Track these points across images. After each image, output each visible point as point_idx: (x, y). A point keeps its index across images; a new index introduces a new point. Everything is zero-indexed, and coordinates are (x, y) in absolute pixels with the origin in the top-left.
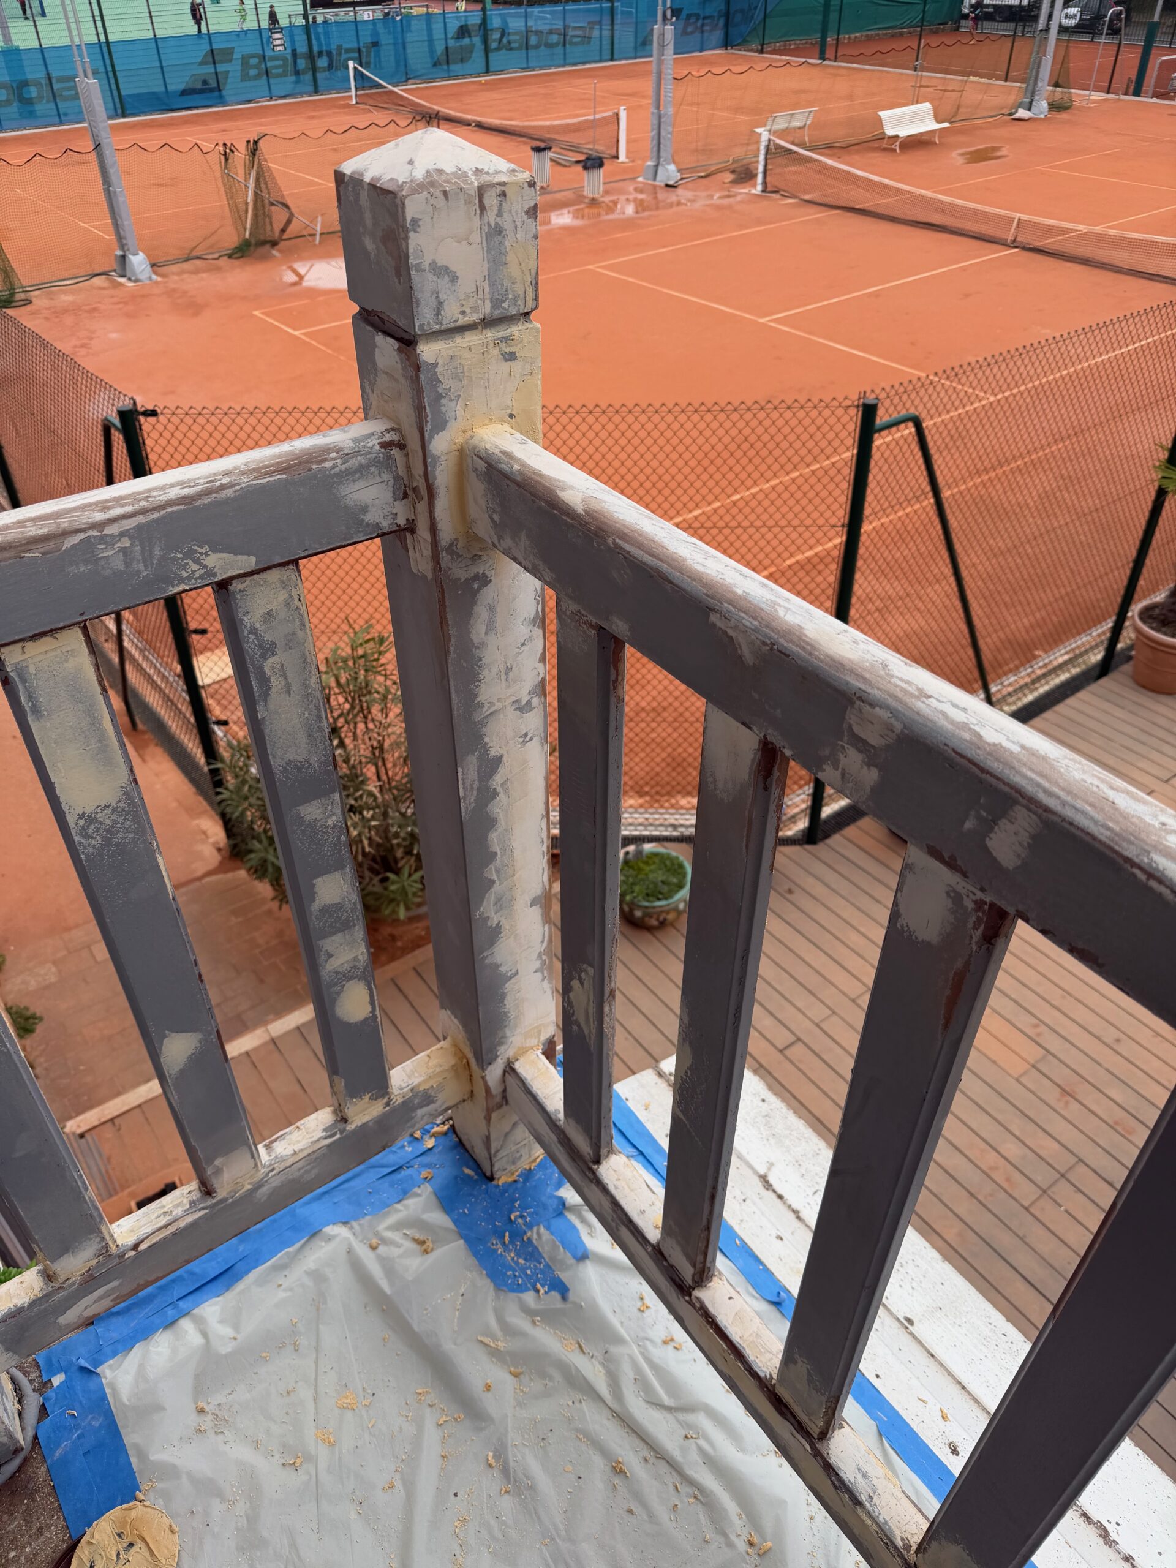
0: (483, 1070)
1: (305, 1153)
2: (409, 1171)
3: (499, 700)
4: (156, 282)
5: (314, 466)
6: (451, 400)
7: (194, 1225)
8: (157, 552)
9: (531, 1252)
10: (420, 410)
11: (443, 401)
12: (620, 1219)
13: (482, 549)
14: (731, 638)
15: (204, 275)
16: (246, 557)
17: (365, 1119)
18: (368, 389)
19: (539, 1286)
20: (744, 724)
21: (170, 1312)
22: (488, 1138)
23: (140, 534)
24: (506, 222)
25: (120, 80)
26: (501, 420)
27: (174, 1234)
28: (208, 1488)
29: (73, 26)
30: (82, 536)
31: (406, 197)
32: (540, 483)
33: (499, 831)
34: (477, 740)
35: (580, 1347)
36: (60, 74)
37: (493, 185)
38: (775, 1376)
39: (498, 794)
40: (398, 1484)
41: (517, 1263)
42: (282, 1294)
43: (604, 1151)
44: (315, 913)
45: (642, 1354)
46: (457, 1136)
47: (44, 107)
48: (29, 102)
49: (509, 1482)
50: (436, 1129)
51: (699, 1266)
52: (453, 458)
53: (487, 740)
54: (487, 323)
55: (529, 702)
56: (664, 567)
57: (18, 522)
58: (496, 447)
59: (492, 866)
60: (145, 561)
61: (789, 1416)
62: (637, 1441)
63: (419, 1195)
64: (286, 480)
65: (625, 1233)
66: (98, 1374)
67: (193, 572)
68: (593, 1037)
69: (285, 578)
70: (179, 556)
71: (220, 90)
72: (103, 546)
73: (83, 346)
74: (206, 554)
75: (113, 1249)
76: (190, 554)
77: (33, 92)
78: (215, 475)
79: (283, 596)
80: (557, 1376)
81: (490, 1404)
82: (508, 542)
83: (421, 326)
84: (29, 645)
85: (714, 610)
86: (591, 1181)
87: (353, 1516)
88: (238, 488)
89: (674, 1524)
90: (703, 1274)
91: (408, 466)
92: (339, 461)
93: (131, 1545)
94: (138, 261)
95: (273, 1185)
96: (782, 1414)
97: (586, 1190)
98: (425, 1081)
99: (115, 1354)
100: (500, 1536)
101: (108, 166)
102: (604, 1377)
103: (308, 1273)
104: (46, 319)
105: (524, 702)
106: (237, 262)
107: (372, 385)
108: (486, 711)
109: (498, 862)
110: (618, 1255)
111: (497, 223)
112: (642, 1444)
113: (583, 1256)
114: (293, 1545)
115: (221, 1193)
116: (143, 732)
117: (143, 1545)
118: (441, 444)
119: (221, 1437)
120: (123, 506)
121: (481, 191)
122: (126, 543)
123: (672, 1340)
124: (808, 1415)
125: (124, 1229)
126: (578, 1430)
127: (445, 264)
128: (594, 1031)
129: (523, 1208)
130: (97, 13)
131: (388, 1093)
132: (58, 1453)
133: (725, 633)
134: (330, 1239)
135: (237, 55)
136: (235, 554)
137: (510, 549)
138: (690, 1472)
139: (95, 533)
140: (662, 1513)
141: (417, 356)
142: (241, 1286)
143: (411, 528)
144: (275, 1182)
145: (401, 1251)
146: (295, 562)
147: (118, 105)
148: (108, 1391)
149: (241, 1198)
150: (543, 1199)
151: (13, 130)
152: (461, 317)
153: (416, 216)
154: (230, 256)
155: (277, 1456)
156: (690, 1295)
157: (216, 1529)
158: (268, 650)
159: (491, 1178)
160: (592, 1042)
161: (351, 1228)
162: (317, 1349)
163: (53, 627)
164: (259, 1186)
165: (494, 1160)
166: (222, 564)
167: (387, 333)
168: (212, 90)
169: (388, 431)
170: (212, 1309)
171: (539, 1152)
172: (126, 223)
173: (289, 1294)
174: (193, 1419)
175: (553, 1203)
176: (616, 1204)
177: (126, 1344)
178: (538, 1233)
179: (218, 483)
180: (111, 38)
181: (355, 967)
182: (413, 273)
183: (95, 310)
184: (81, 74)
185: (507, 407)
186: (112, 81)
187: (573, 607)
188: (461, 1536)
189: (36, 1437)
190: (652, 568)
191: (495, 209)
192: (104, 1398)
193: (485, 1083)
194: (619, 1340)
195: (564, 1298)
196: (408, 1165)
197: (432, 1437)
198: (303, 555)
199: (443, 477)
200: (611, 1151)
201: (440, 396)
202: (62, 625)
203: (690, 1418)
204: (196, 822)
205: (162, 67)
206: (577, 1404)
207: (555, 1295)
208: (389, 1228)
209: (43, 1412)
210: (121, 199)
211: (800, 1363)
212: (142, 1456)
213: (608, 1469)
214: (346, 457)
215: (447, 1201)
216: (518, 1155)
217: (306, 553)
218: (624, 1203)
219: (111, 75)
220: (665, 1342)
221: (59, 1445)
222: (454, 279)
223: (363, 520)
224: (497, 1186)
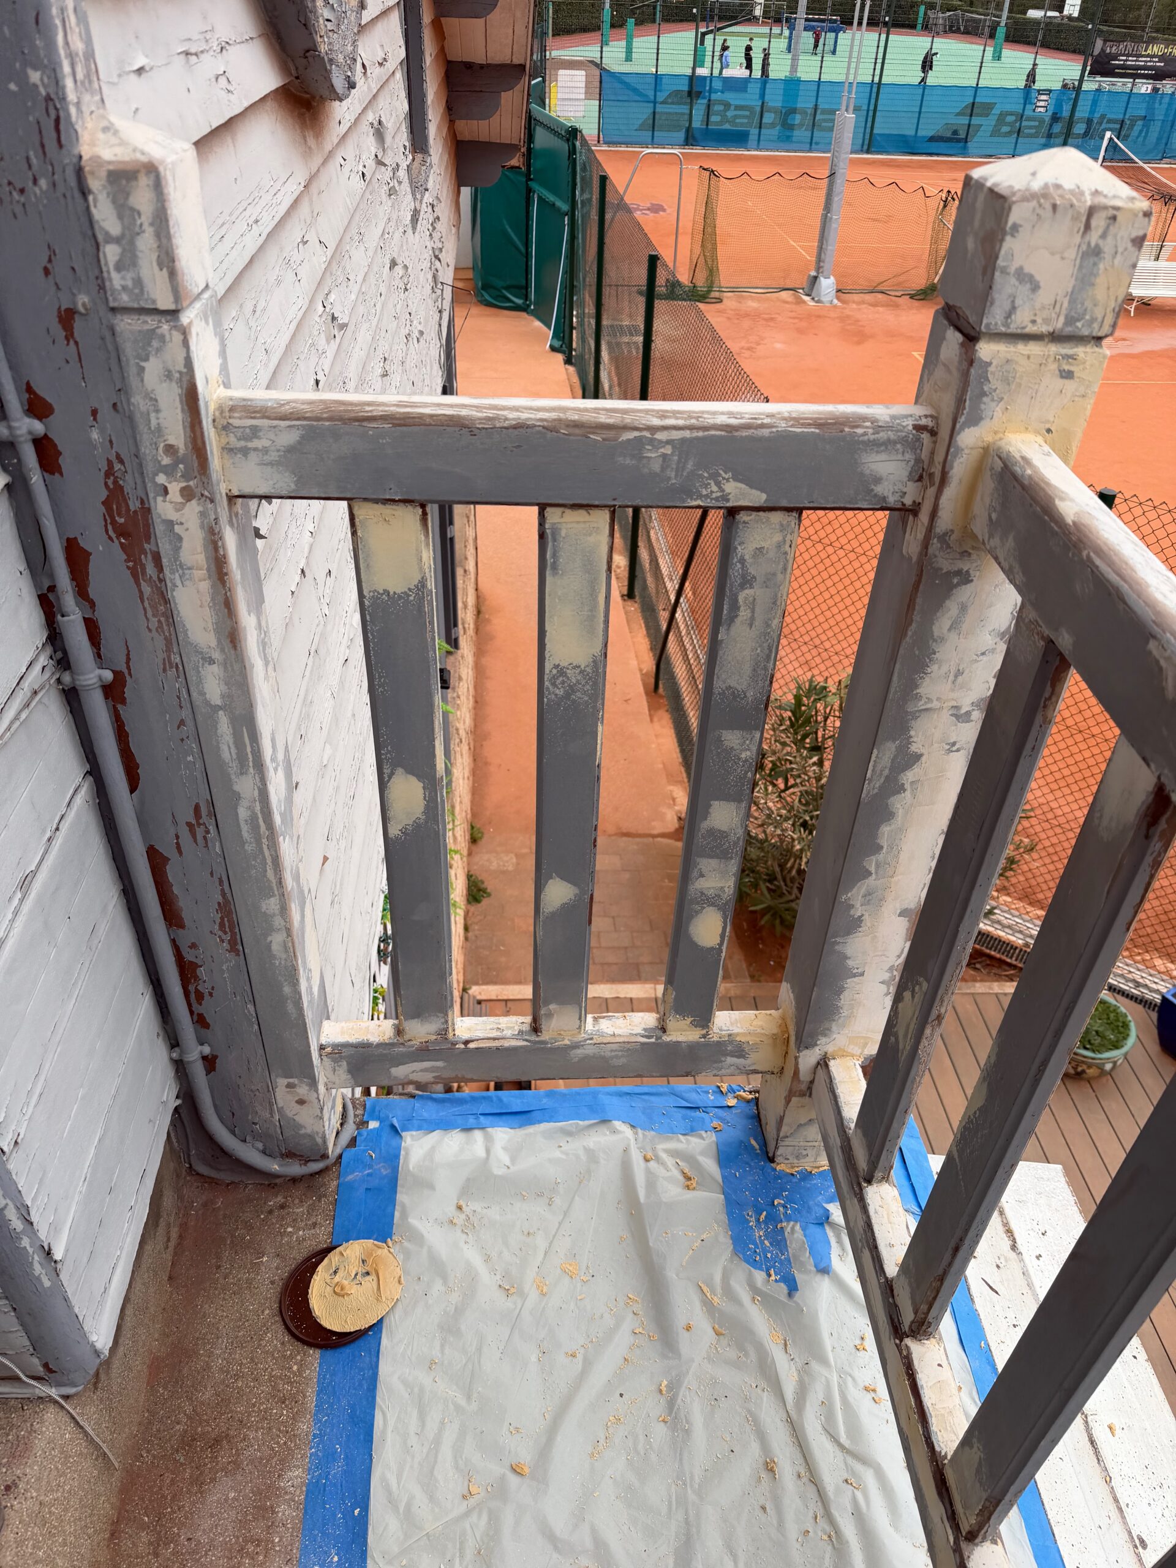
0: (799, 1051)
1: (621, 1040)
2: (703, 1115)
3: (938, 699)
4: (835, 306)
5: (847, 429)
6: (993, 400)
7: (515, 1049)
8: (690, 466)
9: (779, 1240)
10: (960, 402)
11: (985, 399)
12: (867, 1242)
13: (974, 548)
14: (1161, 669)
15: (881, 309)
16: (759, 493)
17: (681, 1038)
18: (926, 377)
19: (772, 1272)
20: (1144, 759)
21: (472, 1121)
22: (782, 1119)
23: (683, 447)
24: (1107, 246)
25: (877, 120)
26: (1037, 432)
27: (497, 1049)
28: (438, 1268)
29: (853, 65)
30: (636, 434)
31: (1014, 202)
32: (1044, 490)
33: (893, 826)
34: (902, 729)
35: (786, 1345)
36: (826, 106)
37: (1106, 208)
38: (949, 1457)
39: (905, 790)
40: (580, 1357)
41: (762, 1242)
42: (558, 1154)
43: (878, 1174)
44: (703, 831)
45: (840, 1386)
46: (758, 1109)
47: (801, 134)
48: (791, 127)
49: (670, 1414)
50: (742, 1093)
51: (921, 1315)
52: (976, 454)
53: (912, 733)
54: (1055, 337)
55: (968, 713)
56: (1124, 587)
57: (596, 409)
58: (1019, 451)
59: (874, 858)
60: (677, 471)
61: (947, 1501)
62: (799, 1455)
63: (703, 1139)
64: (818, 434)
65: (866, 1255)
66: (401, 1137)
67: (712, 492)
68: (905, 1053)
69: (785, 522)
70: (706, 475)
71: (966, 142)
72: (649, 447)
73: (749, 349)
74: (728, 480)
75: (450, 1035)
76: (714, 476)
77: (798, 119)
78: (761, 414)
79: (778, 537)
80: (753, 1356)
81: (684, 1340)
82: (996, 542)
83: (988, 325)
84: (568, 511)
85: (1154, 637)
86: (856, 1195)
87: (534, 1359)
88: (774, 430)
89: (798, 1546)
90: (923, 1328)
91: (932, 453)
92: (870, 431)
93: (368, 1273)
94: (827, 285)
95: (587, 1052)
96: (940, 1494)
97: (848, 1202)
98: (744, 1034)
99: (419, 1128)
100: (642, 1453)
101: (834, 194)
102: (794, 1383)
103: (587, 1150)
104: (729, 318)
105: (963, 711)
106: (916, 303)
107: (930, 374)
108: (921, 705)
109: (881, 857)
110: (857, 1287)
111: (1097, 245)
112: (802, 1461)
113: (824, 1270)
114: (479, 1350)
115: (545, 1036)
116: (661, 697)
117: (375, 1279)
118: (969, 438)
119: (465, 1236)
120: (677, 418)
121: (1092, 211)
122: (668, 450)
123: (874, 1391)
124: (965, 1507)
125: (464, 1025)
126: (749, 1411)
127: (1033, 272)
128: (908, 1048)
129: (790, 1200)
130: (880, 56)
131: (708, 1027)
132: (350, 1177)
133: (1157, 662)
134: (615, 1132)
135: (996, 111)
136: (751, 487)
137: (996, 548)
138: (836, 1513)
139: (647, 434)
140: (793, 1531)
141: (974, 351)
142: (531, 1130)
143: (914, 510)
144: (589, 1050)
145: (669, 1174)
146: (800, 511)
147: (866, 142)
148: (402, 1153)
149: (558, 1049)
150: (811, 1203)
151: (767, 150)
152: (1030, 325)
153: (1019, 222)
154: (912, 297)
155: (498, 1277)
156: (901, 1341)
157: (430, 1302)
158: (747, 581)
159: (772, 1160)
160: (903, 1057)
161: (636, 1133)
162: (565, 1214)
163: (590, 502)
164: (576, 1046)
165: (781, 1143)
166: (737, 492)
167: (958, 329)
168: (958, 141)
169: (926, 416)
170: (502, 1135)
171: (824, 1162)
172: (830, 248)
173: (564, 1157)
174: (451, 1210)
175: (820, 1212)
176: (869, 1225)
177: (430, 1126)
178: (793, 1229)
179: (759, 422)
180: (885, 80)
181: (719, 896)
182: (997, 274)
183: (772, 319)
184: (844, 108)
185: (1048, 421)
186: (870, 119)
187: (1032, 615)
188: (611, 1430)
189: (340, 1156)
190: (1113, 586)
191: (1100, 231)
192: (397, 1156)
193: (797, 1064)
194: (824, 1361)
195: (790, 1295)
196: (704, 1109)
197: (622, 1341)
198: (808, 505)
199: (960, 469)
200: (886, 1178)
201: (984, 394)
202: (597, 503)
203: (859, 1467)
204: (671, 788)
205: (920, 113)
206: (759, 1390)
207: (783, 1287)
208: (666, 1151)
209: (353, 1142)
210: (834, 226)
211: (975, 1449)
212: (404, 1215)
213: (761, 1461)
214: (878, 428)
215: (726, 1157)
216: (805, 1153)
217: (811, 505)
218: (876, 1228)
219: (871, 113)
220: (866, 1389)
221: (353, 1172)
222: (1035, 287)
223: (872, 490)
224: (775, 1169)
